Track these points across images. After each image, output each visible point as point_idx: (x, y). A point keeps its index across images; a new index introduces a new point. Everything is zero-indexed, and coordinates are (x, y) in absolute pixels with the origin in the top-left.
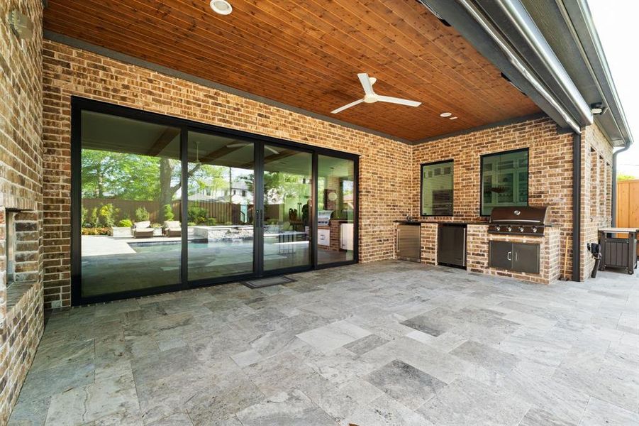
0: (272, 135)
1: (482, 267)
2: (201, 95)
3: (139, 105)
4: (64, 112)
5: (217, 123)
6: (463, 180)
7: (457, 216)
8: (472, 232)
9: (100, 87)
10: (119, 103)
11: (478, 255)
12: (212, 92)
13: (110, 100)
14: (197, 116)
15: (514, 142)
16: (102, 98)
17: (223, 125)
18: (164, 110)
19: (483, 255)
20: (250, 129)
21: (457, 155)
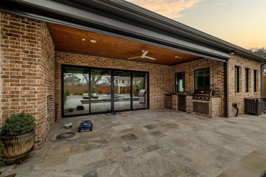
0: (116, 68)
1: (191, 111)
2: (94, 59)
3: (77, 64)
4: (60, 68)
5: (99, 67)
6: (188, 79)
7: (186, 92)
8: (188, 99)
9: (68, 61)
10: (72, 64)
11: (190, 107)
12: (97, 57)
13: (70, 64)
14: (93, 65)
15: (205, 65)
16: (68, 64)
17: (101, 67)
18: (84, 65)
19: (191, 107)
20: (109, 67)
21: (186, 70)
